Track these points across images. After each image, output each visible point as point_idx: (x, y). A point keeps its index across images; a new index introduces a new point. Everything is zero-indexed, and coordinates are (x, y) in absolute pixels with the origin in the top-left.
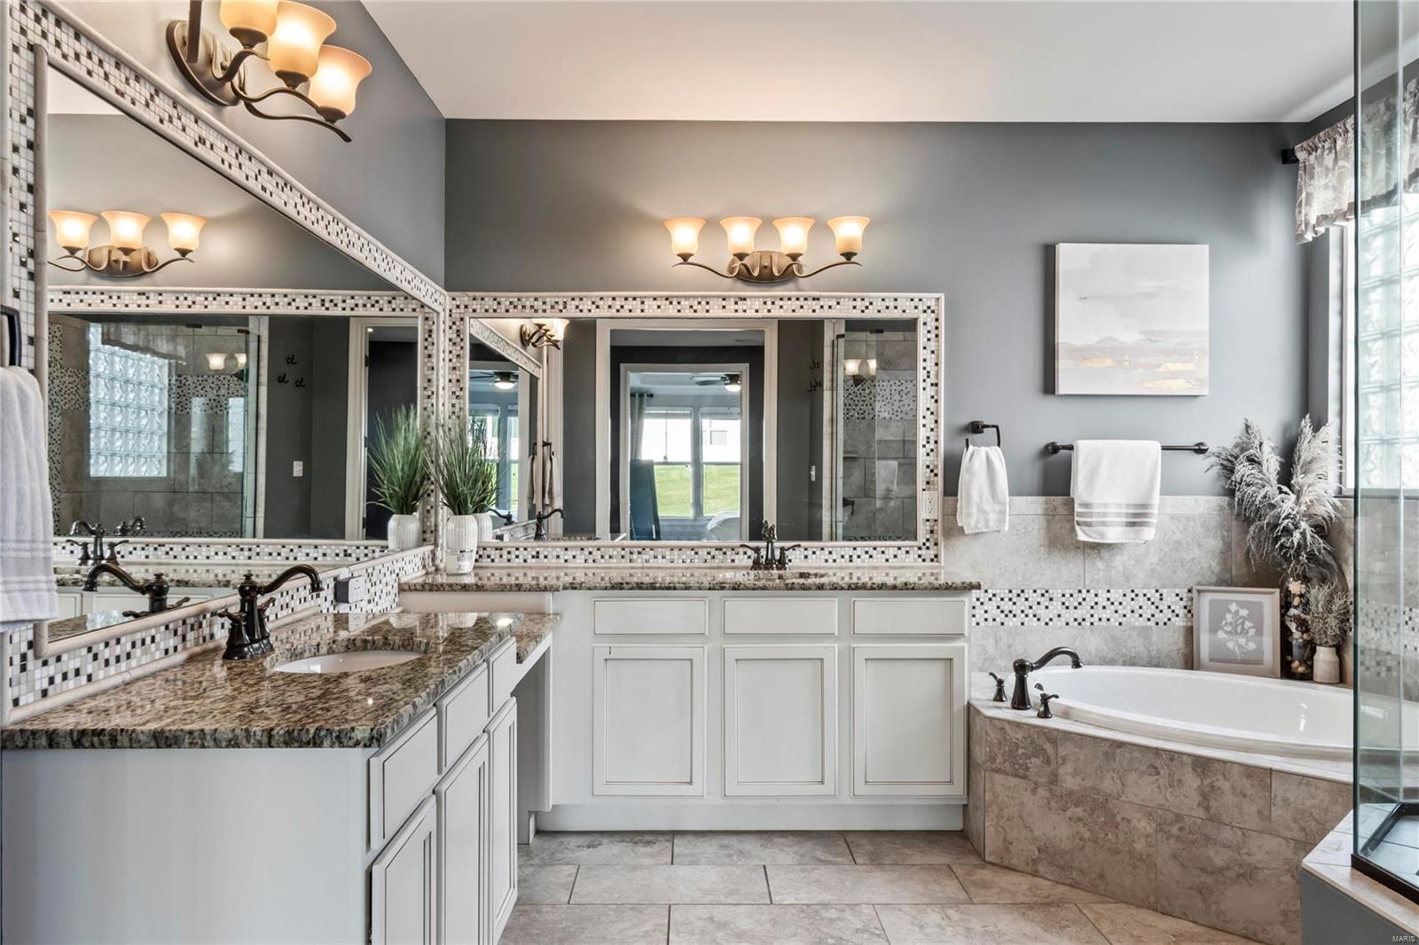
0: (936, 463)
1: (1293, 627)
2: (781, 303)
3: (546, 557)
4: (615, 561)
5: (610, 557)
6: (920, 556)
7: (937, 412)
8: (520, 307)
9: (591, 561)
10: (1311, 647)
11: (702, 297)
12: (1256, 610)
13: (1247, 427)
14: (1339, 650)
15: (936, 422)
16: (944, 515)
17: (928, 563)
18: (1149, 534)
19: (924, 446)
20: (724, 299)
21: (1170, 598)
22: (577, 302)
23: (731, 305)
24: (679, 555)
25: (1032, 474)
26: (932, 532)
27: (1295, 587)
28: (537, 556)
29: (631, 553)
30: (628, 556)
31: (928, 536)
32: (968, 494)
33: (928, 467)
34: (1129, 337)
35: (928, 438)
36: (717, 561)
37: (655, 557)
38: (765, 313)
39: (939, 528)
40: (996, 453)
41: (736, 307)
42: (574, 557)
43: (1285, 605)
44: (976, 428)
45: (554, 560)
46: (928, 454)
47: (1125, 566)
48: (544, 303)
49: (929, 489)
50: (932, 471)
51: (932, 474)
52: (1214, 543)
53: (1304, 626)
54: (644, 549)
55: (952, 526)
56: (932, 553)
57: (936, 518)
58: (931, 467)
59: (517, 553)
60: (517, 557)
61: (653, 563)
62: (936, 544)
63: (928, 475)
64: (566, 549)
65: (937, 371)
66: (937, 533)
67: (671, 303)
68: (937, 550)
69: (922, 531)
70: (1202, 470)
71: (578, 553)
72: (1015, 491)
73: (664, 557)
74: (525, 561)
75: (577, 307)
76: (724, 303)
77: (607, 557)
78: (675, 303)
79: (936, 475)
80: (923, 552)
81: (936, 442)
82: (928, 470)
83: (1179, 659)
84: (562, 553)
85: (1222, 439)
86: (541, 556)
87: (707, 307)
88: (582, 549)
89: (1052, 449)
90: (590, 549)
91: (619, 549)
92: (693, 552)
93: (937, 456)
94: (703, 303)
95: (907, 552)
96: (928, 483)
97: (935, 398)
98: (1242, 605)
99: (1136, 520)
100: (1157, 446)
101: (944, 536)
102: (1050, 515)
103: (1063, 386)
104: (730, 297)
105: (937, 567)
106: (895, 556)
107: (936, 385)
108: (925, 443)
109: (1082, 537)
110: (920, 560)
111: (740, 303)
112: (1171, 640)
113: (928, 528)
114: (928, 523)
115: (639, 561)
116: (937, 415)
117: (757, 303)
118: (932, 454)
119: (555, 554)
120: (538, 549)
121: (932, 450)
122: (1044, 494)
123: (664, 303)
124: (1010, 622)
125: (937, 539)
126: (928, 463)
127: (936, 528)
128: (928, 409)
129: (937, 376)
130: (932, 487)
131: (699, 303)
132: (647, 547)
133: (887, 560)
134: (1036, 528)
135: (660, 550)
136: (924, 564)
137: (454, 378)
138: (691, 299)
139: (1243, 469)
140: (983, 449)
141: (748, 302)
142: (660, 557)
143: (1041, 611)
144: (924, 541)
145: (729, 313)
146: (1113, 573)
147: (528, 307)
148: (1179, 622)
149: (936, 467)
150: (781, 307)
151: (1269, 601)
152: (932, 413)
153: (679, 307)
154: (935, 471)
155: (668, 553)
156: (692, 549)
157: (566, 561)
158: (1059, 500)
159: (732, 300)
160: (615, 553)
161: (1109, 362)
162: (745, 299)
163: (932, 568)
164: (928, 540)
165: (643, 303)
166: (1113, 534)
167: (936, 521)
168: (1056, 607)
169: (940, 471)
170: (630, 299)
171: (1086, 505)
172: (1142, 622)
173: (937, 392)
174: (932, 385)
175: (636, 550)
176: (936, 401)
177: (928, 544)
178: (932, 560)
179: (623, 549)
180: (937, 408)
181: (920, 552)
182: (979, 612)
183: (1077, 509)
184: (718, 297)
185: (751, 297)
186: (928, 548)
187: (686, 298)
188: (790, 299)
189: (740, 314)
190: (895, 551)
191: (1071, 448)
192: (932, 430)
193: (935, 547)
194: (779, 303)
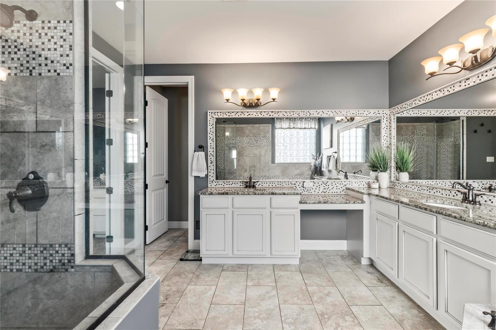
2: (486, 74)
3: (408, 187)
4: (425, 191)
5: (424, 190)
8: (402, 108)
9: (419, 190)
11: (452, 85)
20: (460, 82)
22: (414, 102)
23: (463, 84)
24: (445, 192)
28: (406, 187)
29: (430, 189)
30: (429, 190)
36: (458, 197)
37: (437, 192)
38: (478, 82)
41: (465, 84)
42: (415, 188)
45: (410, 189)
48: (407, 105)
54: (433, 188)
59: (402, 185)
60: (402, 186)
61: (436, 194)
64: (413, 185)
67: (441, 92)
71: (415, 187)
73: (440, 192)
74: (404, 188)
75: (415, 103)
76: (460, 84)
77: (423, 189)
78: (442, 91)
84: (412, 186)
86: (407, 187)
87: (454, 88)
88: (417, 186)
90: (419, 186)
91: (426, 187)
92: (449, 192)
94: (452, 87)
104: (462, 80)
111: (467, 81)
115: (432, 192)
117: (474, 78)
119: (410, 186)
120: (407, 185)
123: (438, 93)
131: (451, 88)
132: (435, 188)
135: (438, 189)
137: (390, 133)
138: (448, 87)
141: (470, 80)
142: (438, 192)
145: (463, 87)
147: (404, 108)
150: (486, 76)
153: (444, 92)
155: (441, 191)
156: (449, 191)
157: (413, 189)
159: (464, 81)
160: (425, 188)
162: (469, 79)
165: (432, 95)
170: (429, 95)
175: (431, 188)
179: (427, 187)
184: (457, 82)
185: (471, 77)
187: (446, 87)
188: (491, 70)
189: (467, 86)
194: (485, 74)
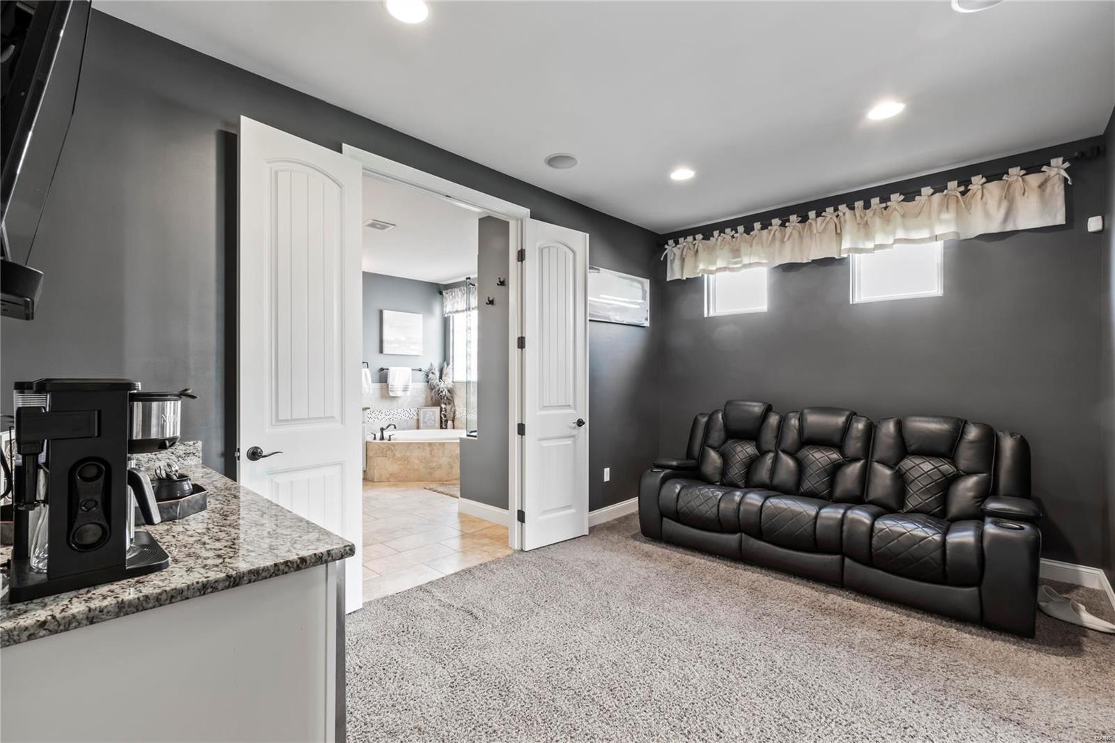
1: (443, 416)
10: (446, 421)
12: (434, 412)
13: (431, 365)
14: (453, 421)
18: (409, 393)
21: (413, 411)
25: (377, 377)
27: (443, 406)
34: (403, 338)
40: (367, 370)
43: (441, 411)
47: (402, 402)
52: (424, 396)
53: (445, 416)
70: (421, 375)
72: (373, 382)
83: (415, 427)
85: (425, 368)
89: (382, 369)
98: (431, 411)
99: (405, 389)
100: (410, 369)
102: (382, 389)
103: (385, 351)
109: (391, 395)
112: (414, 423)
122: (380, 382)
124: (371, 420)
134: (377, 393)
139: (431, 375)
143: (378, 416)
146: (399, 405)
148: (415, 418)
151: (437, 410)
158: (384, 384)
161: (397, 345)
166: (399, 393)
168: (383, 415)
171: (392, 385)
172: (406, 418)
183: (390, 387)
191: (387, 369)
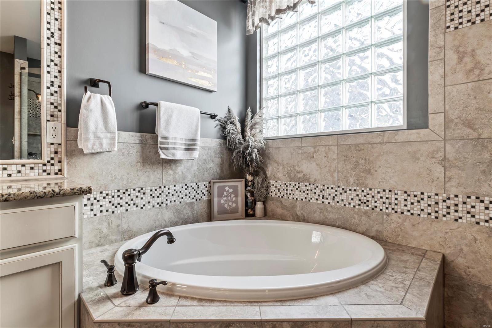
0: (59, 102)
1: (249, 195)
6: (44, 171)
7: (61, 65)
10: (254, 202)
12: (235, 189)
13: (229, 110)
14: (264, 203)
15: (60, 72)
16: (67, 141)
17: (53, 176)
18: (196, 154)
19: (48, 88)
21: (202, 187)
25: (132, 118)
26: (56, 153)
27: (250, 178)
31: (52, 156)
32: (87, 127)
33: (52, 104)
34: (185, 53)
35: (52, 82)
39: (62, 149)
40: (108, 100)
43: (246, 186)
44: (94, 83)
46: (52, 95)
47: (182, 172)
49: (54, 121)
50: (56, 107)
51: (56, 110)
52: (218, 160)
53: (252, 194)
55: (74, 149)
56: (56, 168)
57: (60, 142)
58: (55, 104)
62: (60, 162)
63: (52, 110)
65: (61, 35)
66: (61, 154)
68: (61, 166)
69: (47, 153)
70: (213, 125)
72: (121, 128)
79: (60, 111)
80: (48, 168)
81: (60, 87)
82: (52, 107)
83: (205, 216)
85: (222, 114)
89: (144, 105)
93: (61, 97)
95: (32, 168)
96: (52, 116)
97: (59, 54)
98: (230, 187)
99: (190, 147)
100: (198, 111)
101: (67, 156)
102: (143, 144)
103: (151, 70)
105: (61, 179)
106: (19, 172)
107: (60, 45)
108: (49, 85)
109: (163, 156)
110: (45, 174)
112: (201, 208)
113: (53, 150)
114: (52, 146)
116: (61, 67)
118: (55, 95)
121: (56, 92)
122: (140, 132)
124: (119, 210)
125: (61, 158)
126: (52, 101)
127: (59, 150)
128: (52, 61)
129: (60, 38)
130: (56, 119)
133: (10, 175)
134: (135, 152)
136: (49, 176)
139: (229, 127)
140: (98, 96)
143: (138, 201)
144: (49, 159)
146: (177, 176)
148: (205, 198)
149: (60, 105)
151: (240, 185)
152: (56, 65)
154: (59, 108)
158: (148, 135)
161: (175, 63)
163: (56, 179)
164: (52, 159)
166: (179, 155)
167: (60, 144)
168: (147, 198)
169: (63, 108)
171: (165, 138)
172: (190, 200)
173: (61, 50)
174: (56, 43)
176: (60, 57)
177: (52, 162)
178: (56, 174)
180: (61, 62)
181: (44, 168)
182: (96, 207)
183: (160, 140)
186: (52, 165)
190: (19, 167)
191: (156, 105)
192: (56, 77)
193: (59, 164)
